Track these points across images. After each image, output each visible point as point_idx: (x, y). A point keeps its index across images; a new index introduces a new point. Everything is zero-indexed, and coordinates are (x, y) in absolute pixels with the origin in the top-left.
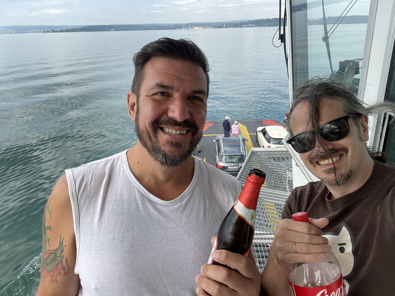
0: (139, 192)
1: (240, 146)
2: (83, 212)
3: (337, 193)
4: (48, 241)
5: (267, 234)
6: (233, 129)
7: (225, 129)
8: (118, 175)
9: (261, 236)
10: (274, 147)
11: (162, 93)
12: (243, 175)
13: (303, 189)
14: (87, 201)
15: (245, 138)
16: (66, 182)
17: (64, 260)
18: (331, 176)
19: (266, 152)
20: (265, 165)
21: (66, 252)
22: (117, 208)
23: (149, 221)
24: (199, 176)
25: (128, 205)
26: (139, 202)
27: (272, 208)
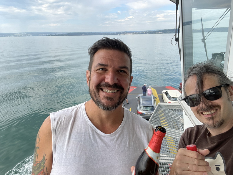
0: (91, 128)
1: (152, 101)
2: (58, 139)
3: (214, 133)
4: (37, 155)
5: (167, 157)
6: (148, 91)
7: (143, 91)
8: (79, 117)
9: (164, 158)
10: (172, 103)
11: (103, 69)
12: (153, 119)
13: (192, 129)
14: (61, 132)
15: (155, 97)
16: (50, 120)
17: (45, 168)
18: (211, 122)
19: (167, 105)
20: (166, 113)
21: (47, 163)
22: (78, 138)
23: (96, 146)
24: (126, 120)
25: (85, 136)
26: (91, 134)
27: (171, 140)
